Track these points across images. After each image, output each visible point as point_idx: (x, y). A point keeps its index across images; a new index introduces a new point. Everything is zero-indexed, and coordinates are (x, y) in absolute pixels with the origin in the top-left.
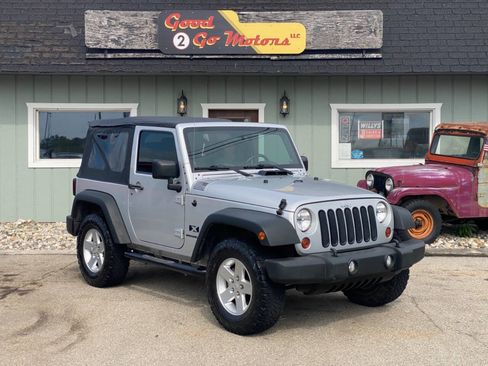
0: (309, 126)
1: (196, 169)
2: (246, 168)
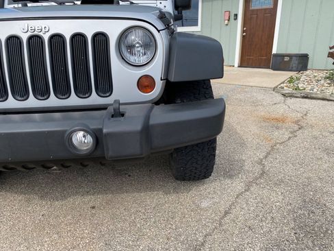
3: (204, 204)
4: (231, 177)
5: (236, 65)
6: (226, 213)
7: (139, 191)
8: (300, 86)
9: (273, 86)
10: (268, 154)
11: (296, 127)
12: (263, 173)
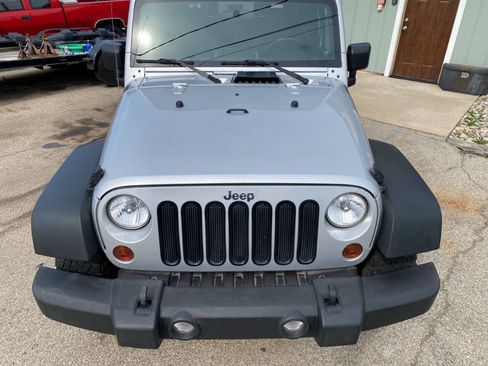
1: (139, 62)
2: (224, 64)
9: (446, 133)
10: (450, 271)
11: (482, 222)
12: (448, 306)
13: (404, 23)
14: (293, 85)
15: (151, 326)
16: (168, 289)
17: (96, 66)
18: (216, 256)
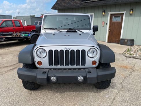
0: (139, 18)
1: (44, 29)
2: (64, 29)
3: (107, 96)
4: (113, 88)
5: (106, 41)
6: (114, 99)
7: (86, 91)
8: (132, 53)
9: (122, 53)
10: (123, 80)
11: (132, 71)
12: (123, 87)
13: (109, 29)
14: (80, 33)
15: (46, 77)
16: (50, 71)
17: (31, 39)
18: (62, 64)
